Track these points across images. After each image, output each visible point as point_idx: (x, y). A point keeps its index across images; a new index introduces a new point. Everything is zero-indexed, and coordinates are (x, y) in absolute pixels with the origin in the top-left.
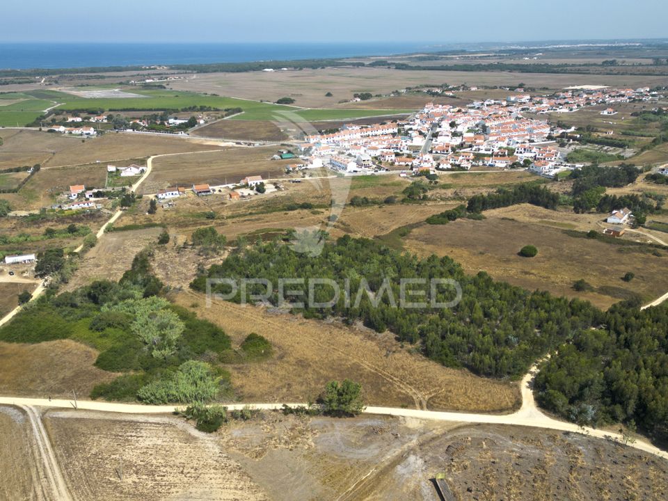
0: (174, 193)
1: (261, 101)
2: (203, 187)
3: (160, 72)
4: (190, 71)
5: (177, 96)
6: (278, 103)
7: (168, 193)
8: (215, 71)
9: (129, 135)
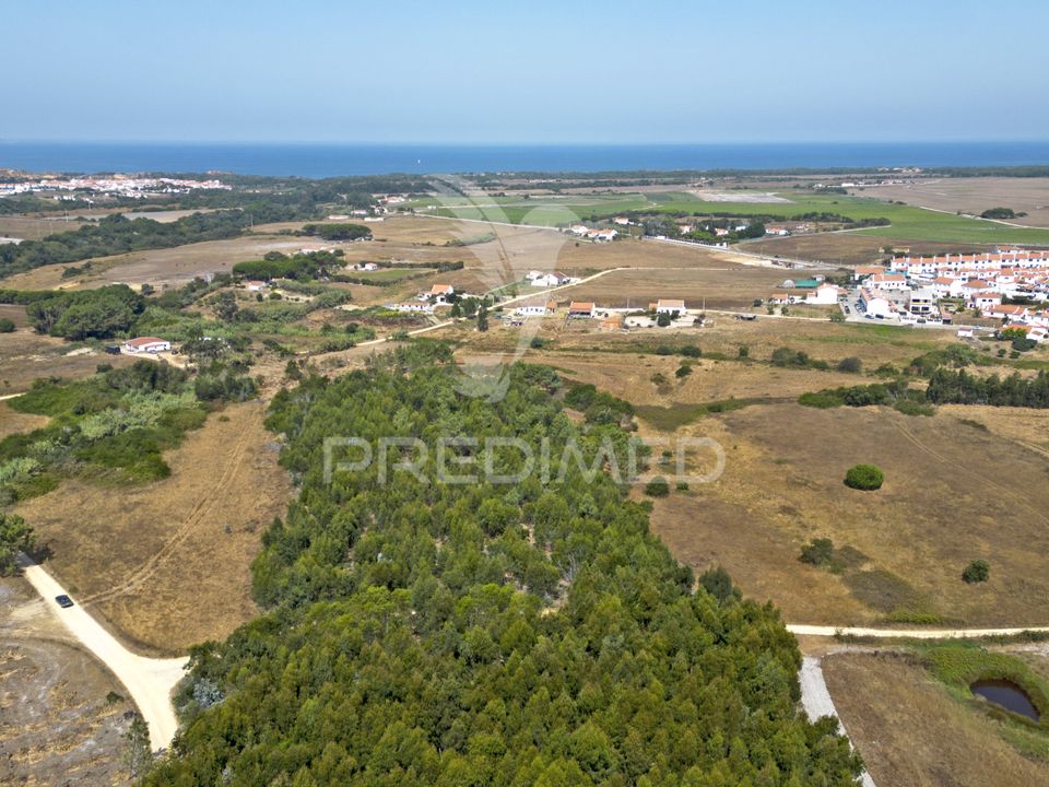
0: (539, 308)
2: (582, 306)
3: (907, 175)
4: (939, 175)
5: (835, 203)
6: (983, 216)
7: (529, 308)
9: (661, 245)
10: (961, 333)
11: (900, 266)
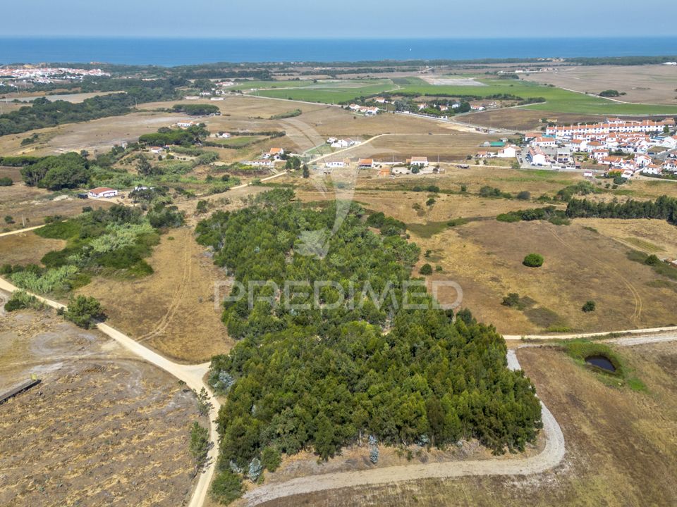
0: (340, 163)
1: (586, 93)
2: (365, 161)
3: (555, 64)
4: (575, 64)
6: (601, 95)
7: (333, 163)
8: (603, 64)
9: (407, 117)
10: (586, 174)
11: (551, 132)
